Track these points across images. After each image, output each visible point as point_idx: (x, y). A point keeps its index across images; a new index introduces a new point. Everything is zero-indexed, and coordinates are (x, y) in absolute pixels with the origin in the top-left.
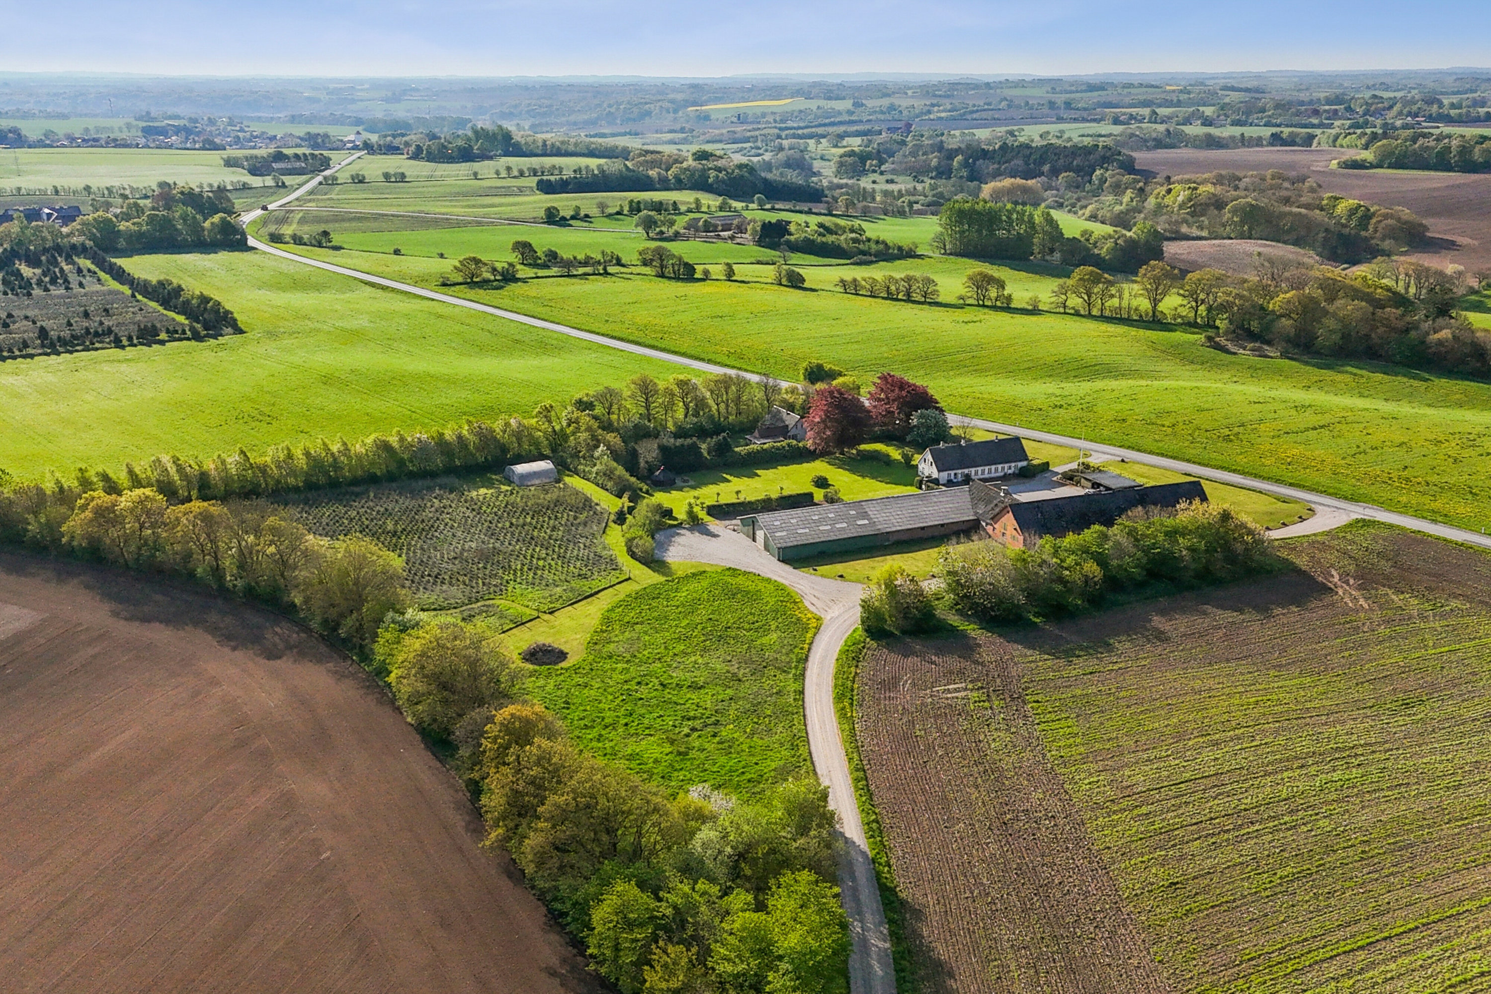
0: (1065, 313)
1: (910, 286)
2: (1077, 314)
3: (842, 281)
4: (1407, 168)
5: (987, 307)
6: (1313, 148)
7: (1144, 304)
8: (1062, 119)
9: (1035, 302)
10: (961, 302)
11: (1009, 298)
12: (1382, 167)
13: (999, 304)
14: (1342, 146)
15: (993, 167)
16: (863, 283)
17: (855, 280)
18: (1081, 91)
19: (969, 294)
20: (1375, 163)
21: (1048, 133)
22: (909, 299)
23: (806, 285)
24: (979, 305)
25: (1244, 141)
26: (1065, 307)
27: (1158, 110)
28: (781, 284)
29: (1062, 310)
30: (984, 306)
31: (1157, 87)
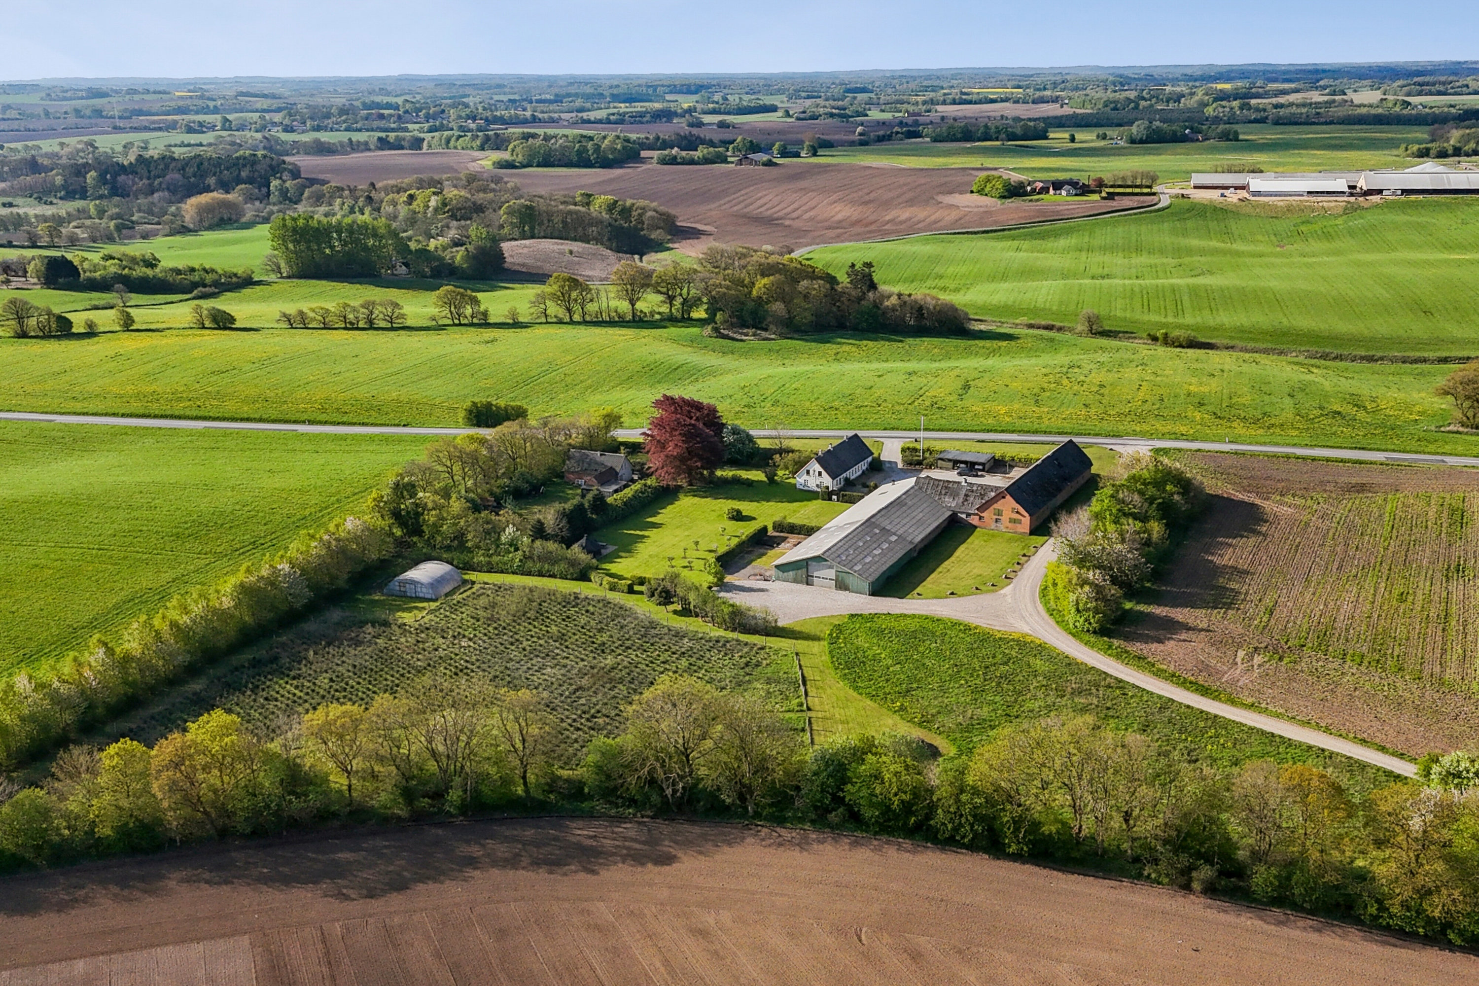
0: (547, 323)
1: (372, 313)
2: (560, 322)
3: (285, 315)
4: (553, 166)
5: (465, 325)
6: (424, 151)
7: (624, 306)
8: (120, 128)
9: (514, 314)
10: (434, 323)
11: (485, 314)
12: (532, 166)
13: (475, 321)
14: (456, 148)
15: (142, 183)
16: (312, 315)
17: (301, 313)
18: (82, 98)
19: (443, 314)
20: (525, 162)
21: (132, 144)
22: (371, 326)
23: (238, 325)
24: (455, 325)
25: (354, 147)
26: (546, 316)
27: (228, 117)
28: (204, 328)
29: (544, 320)
30: (460, 325)
31: (165, 93)
